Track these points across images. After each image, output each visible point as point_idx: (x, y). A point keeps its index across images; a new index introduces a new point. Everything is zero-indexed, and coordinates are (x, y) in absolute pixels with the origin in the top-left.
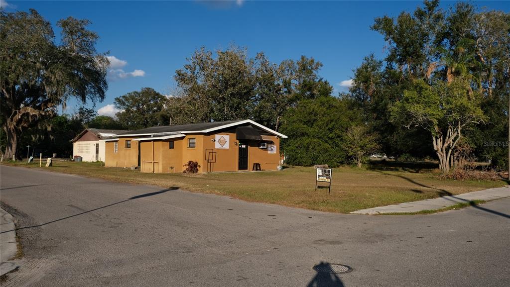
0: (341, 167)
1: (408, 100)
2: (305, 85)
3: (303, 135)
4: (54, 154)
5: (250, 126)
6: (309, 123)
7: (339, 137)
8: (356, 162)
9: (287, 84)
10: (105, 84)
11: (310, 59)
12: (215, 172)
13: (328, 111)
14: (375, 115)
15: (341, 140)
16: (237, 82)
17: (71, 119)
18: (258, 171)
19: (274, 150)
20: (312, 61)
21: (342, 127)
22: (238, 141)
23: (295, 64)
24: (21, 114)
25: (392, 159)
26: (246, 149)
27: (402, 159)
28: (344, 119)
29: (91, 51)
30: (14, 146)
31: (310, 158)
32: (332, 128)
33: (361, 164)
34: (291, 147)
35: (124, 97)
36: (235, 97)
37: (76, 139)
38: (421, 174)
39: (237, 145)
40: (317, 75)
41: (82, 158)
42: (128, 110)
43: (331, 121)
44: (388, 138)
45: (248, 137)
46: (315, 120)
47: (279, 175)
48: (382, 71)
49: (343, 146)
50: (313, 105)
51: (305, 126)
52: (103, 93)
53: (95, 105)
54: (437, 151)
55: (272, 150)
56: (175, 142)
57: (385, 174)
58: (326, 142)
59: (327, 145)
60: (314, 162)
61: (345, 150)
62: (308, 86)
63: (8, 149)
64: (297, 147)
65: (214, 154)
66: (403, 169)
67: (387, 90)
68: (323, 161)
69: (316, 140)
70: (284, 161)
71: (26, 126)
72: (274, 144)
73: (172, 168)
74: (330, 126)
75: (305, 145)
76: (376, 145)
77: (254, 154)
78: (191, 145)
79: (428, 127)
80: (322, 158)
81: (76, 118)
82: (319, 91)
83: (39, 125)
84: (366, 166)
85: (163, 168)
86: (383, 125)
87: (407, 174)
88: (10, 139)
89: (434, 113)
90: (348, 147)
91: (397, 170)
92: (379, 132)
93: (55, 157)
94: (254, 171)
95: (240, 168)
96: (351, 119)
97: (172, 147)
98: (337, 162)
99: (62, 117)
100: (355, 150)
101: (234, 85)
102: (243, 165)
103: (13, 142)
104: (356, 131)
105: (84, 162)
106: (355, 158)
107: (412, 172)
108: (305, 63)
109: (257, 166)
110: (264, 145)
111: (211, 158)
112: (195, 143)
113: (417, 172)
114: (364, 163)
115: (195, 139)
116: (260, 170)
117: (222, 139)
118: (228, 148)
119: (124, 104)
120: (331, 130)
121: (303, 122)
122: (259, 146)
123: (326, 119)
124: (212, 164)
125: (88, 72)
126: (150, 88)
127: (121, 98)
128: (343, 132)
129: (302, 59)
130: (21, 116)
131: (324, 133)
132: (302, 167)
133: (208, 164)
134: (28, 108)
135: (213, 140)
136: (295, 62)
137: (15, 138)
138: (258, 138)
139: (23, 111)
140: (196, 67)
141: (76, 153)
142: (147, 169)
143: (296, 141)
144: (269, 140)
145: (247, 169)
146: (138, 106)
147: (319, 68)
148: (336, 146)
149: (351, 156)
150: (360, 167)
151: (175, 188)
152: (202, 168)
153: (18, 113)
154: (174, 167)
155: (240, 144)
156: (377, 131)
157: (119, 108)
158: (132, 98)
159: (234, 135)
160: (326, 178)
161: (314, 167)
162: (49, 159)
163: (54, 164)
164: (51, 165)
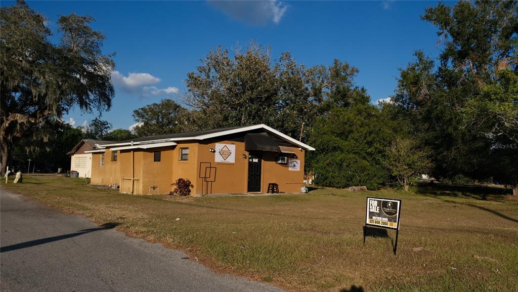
0: (383, 190)
2: (339, 92)
3: (335, 149)
4: (59, 169)
5: (266, 134)
6: (343, 135)
7: (380, 152)
8: (402, 183)
9: (317, 93)
10: (112, 89)
11: (344, 64)
12: (215, 194)
13: (367, 121)
14: (427, 125)
15: (382, 156)
16: (256, 84)
17: (85, 132)
18: (275, 194)
19: (297, 166)
20: (347, 66)
21: (384, 139)
22: (247, 154)
23: (327, 70)
24: (9, 122)
26: (259, 164)
28: (388, 131)
29: (95, 53)
30: (4, 159)
31: (343, 178)
32: (371, 142)
33: (408, 186)
34: (321, 164)
35: (142, 109)
36: (254, 104)
37: (73, 151)
39: (245, 158)
40: (352, 82)
41: (78, 173)
42: (146, 124)
43: (370, 133)
44: (444, 154)
45: (260, 147)
46: (351, 132)
47: (302, 200)
48: (434, 72)
49: (385, 163)
50: (349, 114)
51: (338, 139)
52: (110, 100)
55: (294, 166)
56: (162, 153)
58: (364, 158)
59: (365, 162)
60: (348, 183)
61: (388, 169)
62: (342, 93)
64: (328, 165)
65: (213, 170)
68: (360, 182)
69: (351, 156)
70: (312, 181)
71: (20, 136)
72: (297, 158)
73: (154, 188)
74: (369, 139)
75: (338, 161)
76: (428, 163)
77: (270, 171)
78: (184, 157)
80: (359, 178)
81: (91, 130)
82: (355, 100)
83: (34, 135)
84: (415, 189)
85: (143, 186)
86: (437, 138)
90: (392, 165)
91: (456, 195)
92: (432, 147)
93: (61, 173)
94: (270, 194)
95: (250, 190)
96: (395, 131)
97: (157, 159)
98: (378, 184)
99: (77, 130)
101: (252, 89)
102: (254, 184)
103: (3, 155)
104: (403, 145)
105: (80, 178)
106: (401, 179)
107: (477, 199)
108: (338, 67)
109: (273, 187)
110: (284, 159)
111: (208, 176)
112: (187, 154)
114: (412, 185)
115: (187, 148)
116: (278, 192)
117: (225, 149)
118: (233, 162)
119: (143, 117)
120: (370, 144)
121: (336, 134)
122: (276, 160)
123: (364, 130)
124: (210, 183)
125: (91, 76)
126: (170, 100)
127: (140, 111)
128: (386, 146)
129: (336, 63)
130: (9, 124)
131: (361, 147)
132: (334, 188)
133: (205, 183)
134: (17, 114)
135: (213, 151)
136: (327, 67)
137: (6, 150)
138: (274, 150)
139: (11, 118)
140: (209, 70)
141: (73, 168)
142: (126, 188)
143: (327, 156)
144: (289, 152)
145: (260, 191)
146: (158, 119)
147: (354, 74)
148: (377, 164)
149: (396, 176)
150: (407, 190)
151: (110, 226)
152: (197, 189)
153: (5, 120)
154: (157, 187)
155: (250, 156)
156: (429, 145)
157: (138, 121)
158: (151, 110)
159: (242, 145)
160: (387, 219)
161: (350, 189)
162: (18, 174)
163: (23, 180)
164: (20, 181)
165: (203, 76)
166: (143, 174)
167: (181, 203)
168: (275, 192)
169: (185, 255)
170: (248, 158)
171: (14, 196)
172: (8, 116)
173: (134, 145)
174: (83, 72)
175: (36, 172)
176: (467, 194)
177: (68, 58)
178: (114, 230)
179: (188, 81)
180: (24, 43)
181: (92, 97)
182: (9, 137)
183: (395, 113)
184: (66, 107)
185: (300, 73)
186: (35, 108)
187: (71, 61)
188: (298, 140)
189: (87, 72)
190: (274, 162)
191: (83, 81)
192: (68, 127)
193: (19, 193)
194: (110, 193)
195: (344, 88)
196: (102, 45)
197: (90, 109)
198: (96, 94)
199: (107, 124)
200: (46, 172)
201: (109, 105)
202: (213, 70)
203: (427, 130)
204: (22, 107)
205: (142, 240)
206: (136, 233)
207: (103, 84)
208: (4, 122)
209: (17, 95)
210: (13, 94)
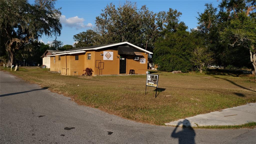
0: (190, 72)
1: (234, 26)
3: (167, 53)
4: (38, 64)
5: (128, 46)
6: (171, 46)
7: (189, 54)
8: (199, 69)
9: (160, 25)
10: (61, 26)
11: (174, 10)
12: (104, 75)
14: (211, 41)
17: (51, 47)
18: (133, 75)
19: (144, 61)
20: (176, 11)
21: (191, 48)
22: (119, 56)
23: (166, 14)
24: (12, 42)
25: (222, 68)
26: (125, 60)
27: (228, 68)
28: (193, 44)
29: (51, 8)
30: (12, 60)
31: (171, 67)
32: (185, 49)
33: (202, 70)
35: (78, 35)
37: (43, 56)
38: (240, 78)
40: (178, 19)
41: (46, 66)
42: (80, 42)
43: (184, 45)
44: (219, 55)
45: (124, 53)
46: (175, 44)
48: (217, 14)
49: (191, 60)
51: (168, 48)
52: (60, 31)
53: (56, 38)
54: (253, 62)
55: (143, 61)
56: (79, 56)
57: (216, 77)
58: (181, 57)
59: (181, 59)
60: (173, 69)
61: (192, 62)
62: (172, 25)
63: (9, 61)
64: (163, 61)
65: (102, 64)
66: (229, 74)
67: (220, 25)
68: (178, 69)
69: (175, 56)
71: (18, 49)
72: (144, 57)
73: (75, 72)
75: (168, 59)
76: (212, 59)
77: (130, 64)
79: (247, 46)
81: (54, 46)
82: (179, 29)
83: (25, 48)
84: (206, 72)
85: (71, 72)
87: (231, 78)
88: (9, 56)
89: (252, 35)
90: (194, 60)
91: (225, 75)
92: (214, 51)
93: (39, 66)
94: (130, 75)
95: (120, 73)
96: (196, 43)
97: (77, 59)
98: (187, 70)
99: (47, 45)
100: (198, 62)
102: (123, 70)
103: (11, 58)
104: (199, 51)
105: (47, 69)
106: (198, 67)
107: (234, 76)
108: (171, 12)
109: (132, 72)
110: (137, 58)
111: (100, 66)
112: (90, 57)
113: (237, 76)
114: (204, 70)
115: (90, 54)
117: (108, 54)
118: (112, 60)
119: (78, 39)
121: (167, 46)
122: (134, 59)
123: (181, 44)
124: (101, 70)
125: (50, 20)
126: (91, 30)
127: (77, 36)
128: (192, 51)
129: (170, 10)
130: (13, 43)
131: (179, 52)
132: (166, 72)
133: (98, 70)
134: (16, 39)
135: (102, 55)
136: (166, 12)
137: (12, 56)
138: (132, 54)
139: (13, 41)
140: (107, 15)
141: (44, 64)
142: (63, 73)
143: (163, 56)
144: (140, 55)
145: (125, 73)
146: (85, 40)
147: (180, 15)
148: (187, 60)
149: (196, 66)
150: (201, 72)
151: (45, 88)
152: (95, 72)
153: (11, 41)
154: (76, 72)
155: (120, 57)
156: (213, 51)
157: (76, 40)
158: (82, 35)
159: (117, 52)
160: (153, 83)
161: (173, 72)
162: (16, 67)
163: (19, 70)
164: (18, 70)
165: (104, 18)
166: (70, 66)
167: (86, 79)
168: (133, 74)
169: (70, 99)
170: (119, 58)
171: (12, 77)
172: (12, 39)
173: (66, 53)
174: (46, 17)
175: (27, 66)
176: (230, 74)
177: (38, 11)
178: (47, 90)
179: (96, 21)
180: (17, 4)
181: (51, 29)
182: (13, 50)
183: (197, 35)
184: (40, 34)
185: (151, 16)
186: (25, 35)
187: (40, 12)
188: (145, 49)
189: (48, 17)
190: (133, 60)
191: (47, 22)
192: (42, 44)
193: (15, 75)
194: (57, 75)
195: (173, 23)
196: (55, 3)
197: (51, 35)
198: (53, 28)
199: (61, 42)
200: (33, 66)
201: (60, 33)
202: (108, 15)
203: (212, 43)
204: (19, 35)
205: (56, 93)
206: (55, 91)
207: (56, 23)
208: (10, 42)
209: (16, 30)
210: (15, 29)
